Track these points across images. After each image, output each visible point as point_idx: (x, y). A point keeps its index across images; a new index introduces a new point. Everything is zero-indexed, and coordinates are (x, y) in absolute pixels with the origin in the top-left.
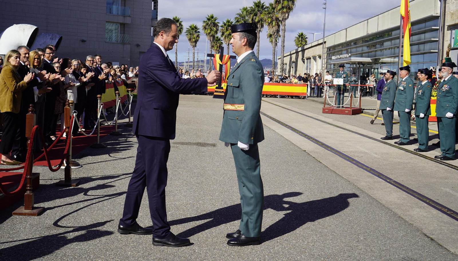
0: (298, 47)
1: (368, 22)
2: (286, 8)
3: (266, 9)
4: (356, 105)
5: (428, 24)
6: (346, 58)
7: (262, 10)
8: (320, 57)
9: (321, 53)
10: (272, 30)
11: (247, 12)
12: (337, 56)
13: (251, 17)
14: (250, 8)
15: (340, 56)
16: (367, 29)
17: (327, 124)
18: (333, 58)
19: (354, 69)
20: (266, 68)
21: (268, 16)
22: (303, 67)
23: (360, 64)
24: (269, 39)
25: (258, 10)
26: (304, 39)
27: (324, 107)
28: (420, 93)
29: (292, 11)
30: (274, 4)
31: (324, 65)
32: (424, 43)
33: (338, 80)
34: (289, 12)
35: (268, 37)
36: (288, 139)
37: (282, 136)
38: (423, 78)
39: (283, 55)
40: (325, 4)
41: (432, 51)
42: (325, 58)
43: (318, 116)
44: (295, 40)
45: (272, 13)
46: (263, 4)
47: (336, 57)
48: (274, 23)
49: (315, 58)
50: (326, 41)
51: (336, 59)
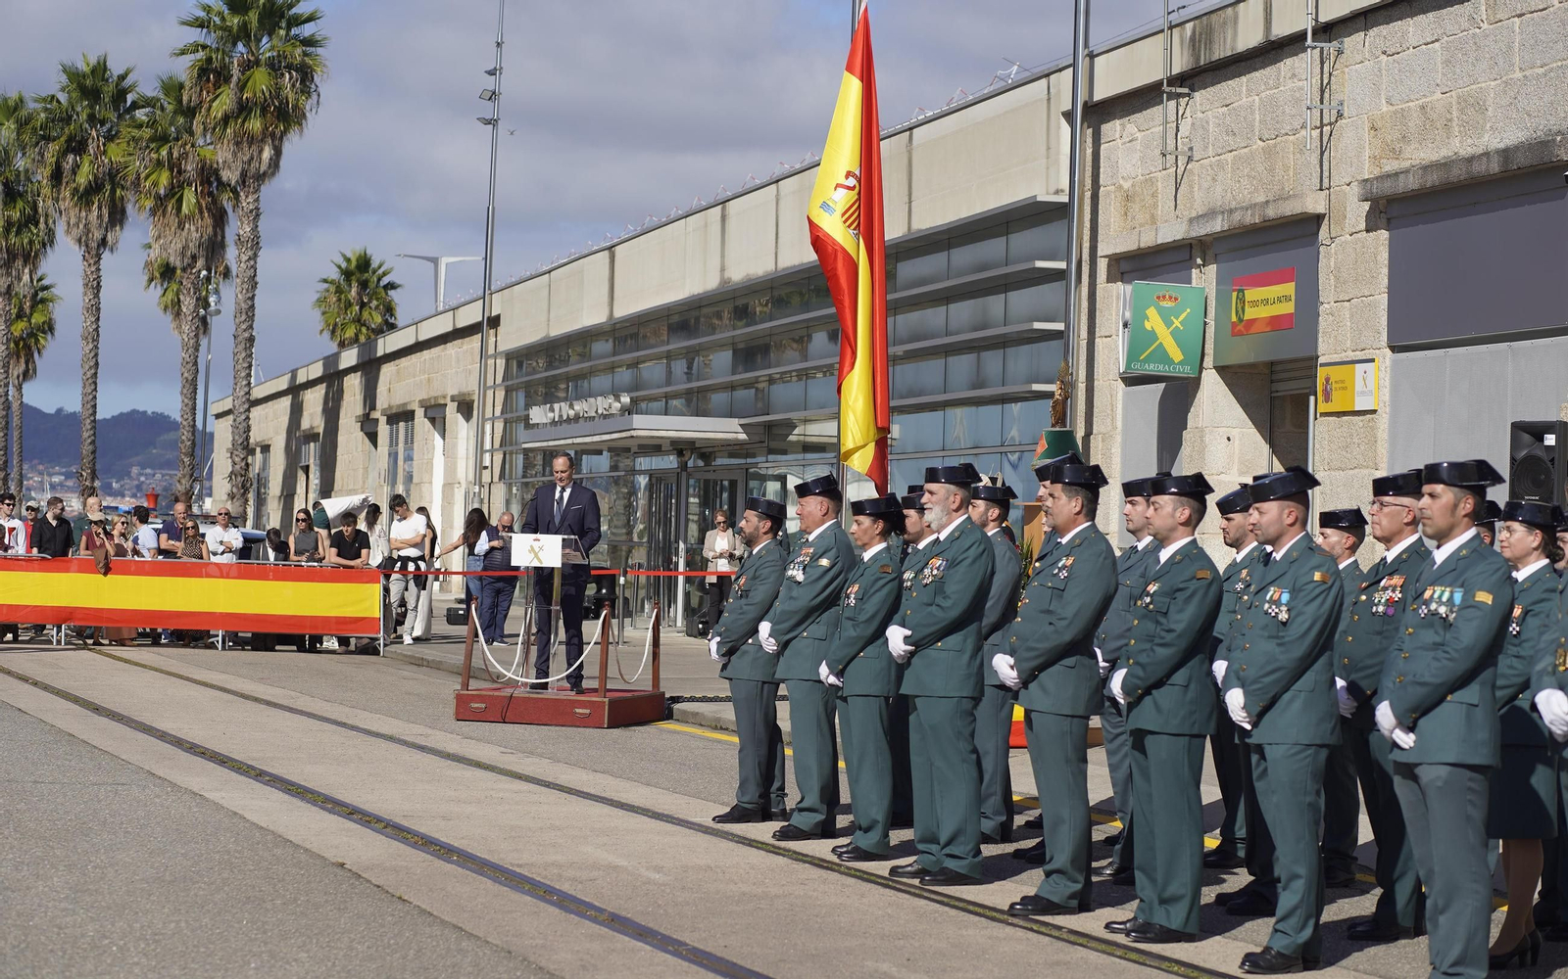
0: (342, 345)
1: (724, 218)
2: (264, 110)
3: (141, 115)
4: (636, 677)
5: (1023, 241)
6: (605, 417)
7: (113, 116)
8: (466, 408)
9: (471, 385)
10: (178, 241)
11: (22, 125)
12: (556, 406)
13: (50, 157)
14: (39, 106)
15: (571, 406)
16: (723, 256)
17: (470, 765)
18: (538, 415)
19: (654, 480)
20: (135, 470)
21: (154, 156)
22: (366, 469)
23: (687, 454)
24: (156, 291)
25: (92, 119)
26: (375, 293)
27: (465, 686)
28: (853, 596)
29: (301, 131)
30: (188, 84)
31: (487, 456)
32: (1002, 343)
33: (536, 545)
34: (281, 139)
35: (151, 280)
36: (265, 826)
37: (235, 813)
38: (865, 531)
39: (248, 393)
40: (493, 96)
41: (1036, 387)
42: (498, 412)
43: (430, 731)
44: (321, 301)
45: (177, 139)
46: (122, 78)
47: (552, 410)
48: (190, 198)
49: (435, 414)
50: (498, 317)
51: (554, 423)
